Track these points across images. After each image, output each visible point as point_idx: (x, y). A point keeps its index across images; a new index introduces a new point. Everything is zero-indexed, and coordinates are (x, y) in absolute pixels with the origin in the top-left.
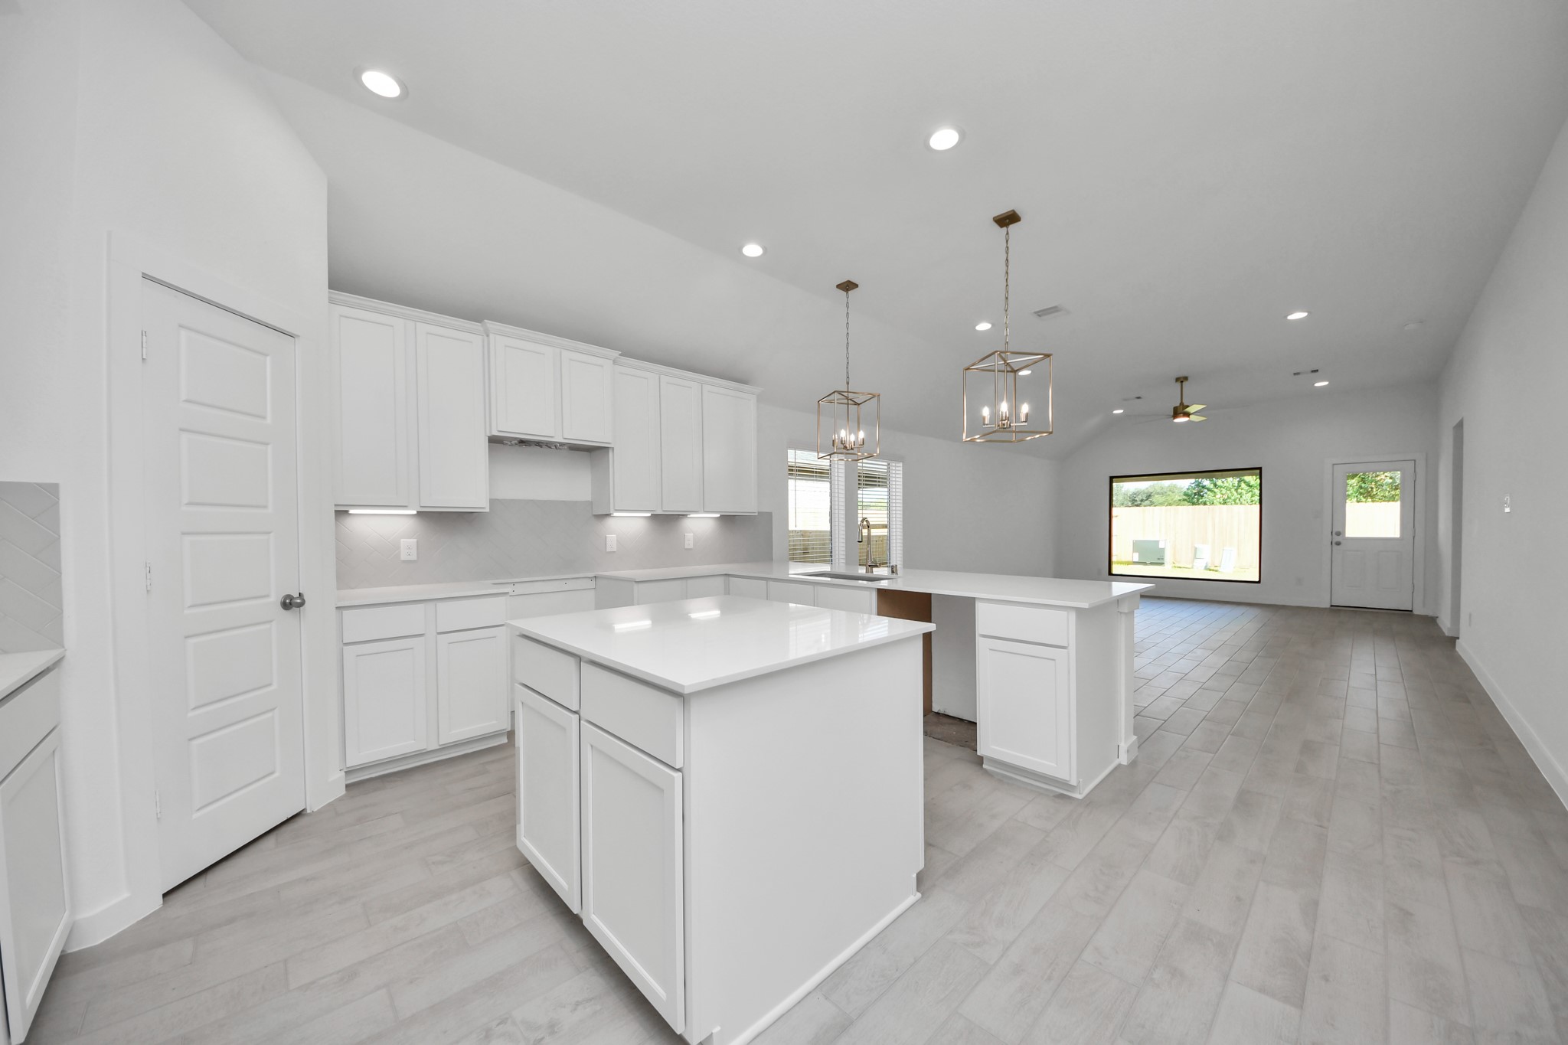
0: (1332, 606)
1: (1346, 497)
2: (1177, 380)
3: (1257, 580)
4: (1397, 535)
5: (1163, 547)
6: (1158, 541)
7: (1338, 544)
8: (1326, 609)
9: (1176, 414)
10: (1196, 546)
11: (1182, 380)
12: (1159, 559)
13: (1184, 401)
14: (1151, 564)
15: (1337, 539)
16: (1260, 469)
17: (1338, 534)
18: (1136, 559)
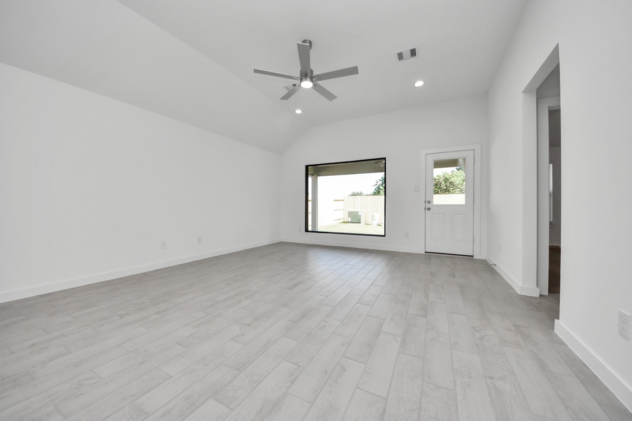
0: (426, 252)
5: (360, 214)
6: (359, 212)
7: (429, 209)
10: (373, 214)
12: (358, 220)
14: (356, 223)
15: (428, 206)
17: (429, 202)
18: (350, 221)
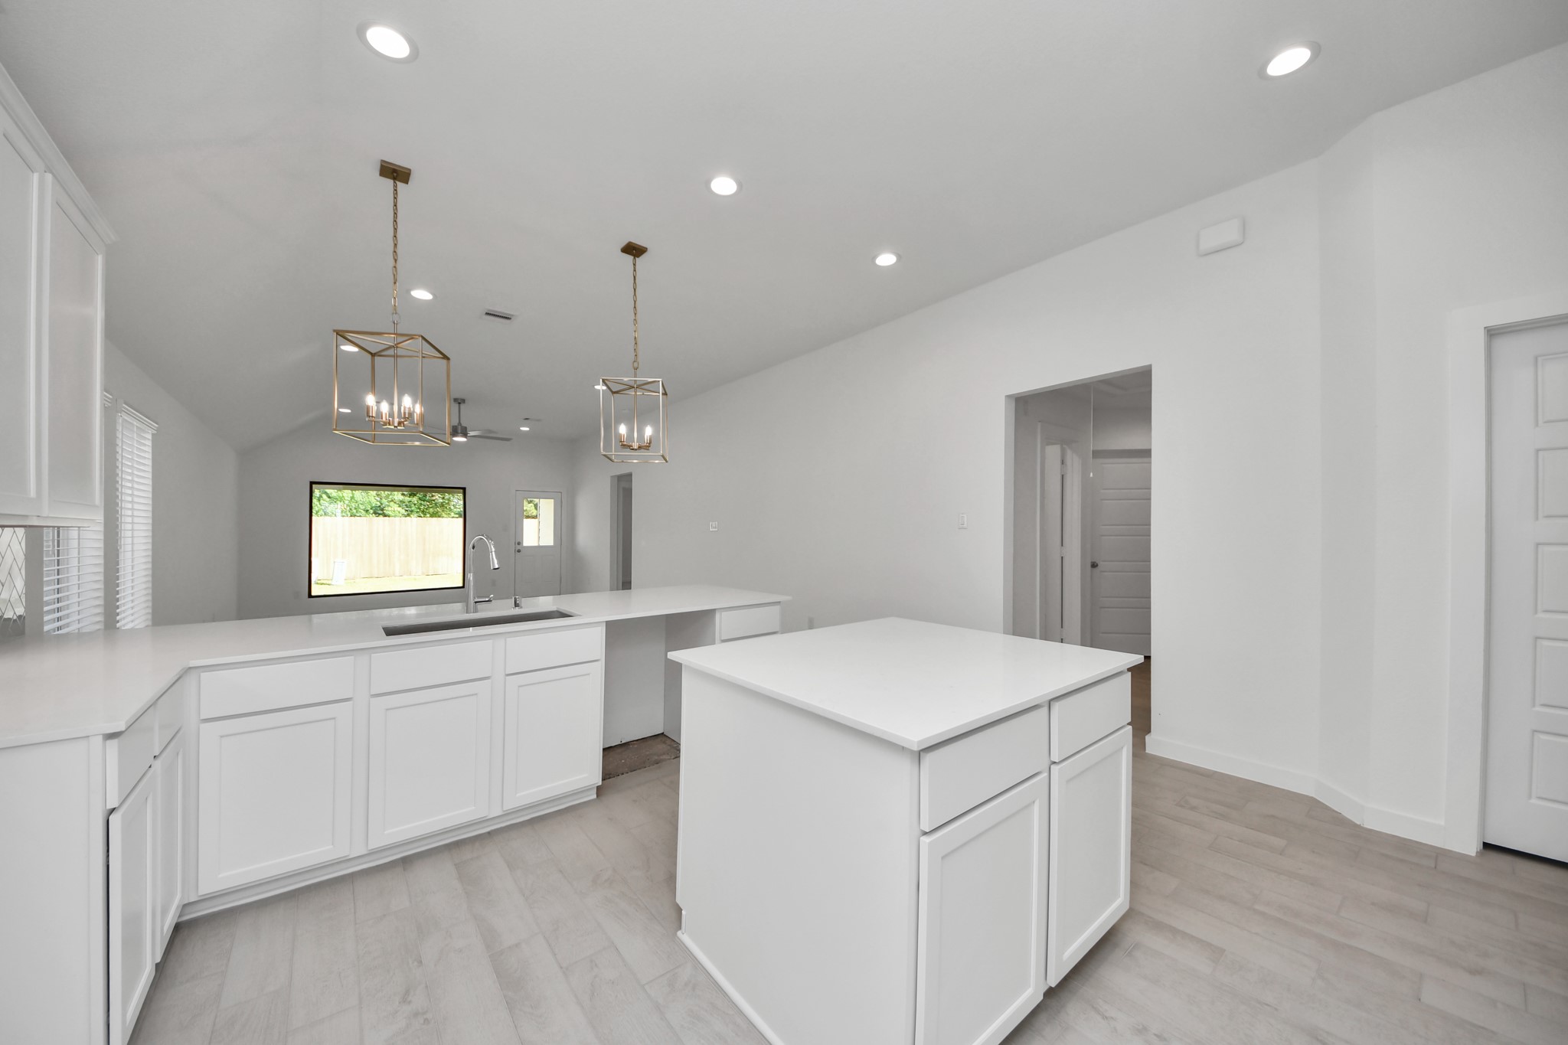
2: (458, 401)
3: (461, 585)
4: (551, 543)
7: (519, 551)
9: (455, 432)
13: (462, 422)
15: (518, 547)
16: (467, 488)
17: (519, 544)
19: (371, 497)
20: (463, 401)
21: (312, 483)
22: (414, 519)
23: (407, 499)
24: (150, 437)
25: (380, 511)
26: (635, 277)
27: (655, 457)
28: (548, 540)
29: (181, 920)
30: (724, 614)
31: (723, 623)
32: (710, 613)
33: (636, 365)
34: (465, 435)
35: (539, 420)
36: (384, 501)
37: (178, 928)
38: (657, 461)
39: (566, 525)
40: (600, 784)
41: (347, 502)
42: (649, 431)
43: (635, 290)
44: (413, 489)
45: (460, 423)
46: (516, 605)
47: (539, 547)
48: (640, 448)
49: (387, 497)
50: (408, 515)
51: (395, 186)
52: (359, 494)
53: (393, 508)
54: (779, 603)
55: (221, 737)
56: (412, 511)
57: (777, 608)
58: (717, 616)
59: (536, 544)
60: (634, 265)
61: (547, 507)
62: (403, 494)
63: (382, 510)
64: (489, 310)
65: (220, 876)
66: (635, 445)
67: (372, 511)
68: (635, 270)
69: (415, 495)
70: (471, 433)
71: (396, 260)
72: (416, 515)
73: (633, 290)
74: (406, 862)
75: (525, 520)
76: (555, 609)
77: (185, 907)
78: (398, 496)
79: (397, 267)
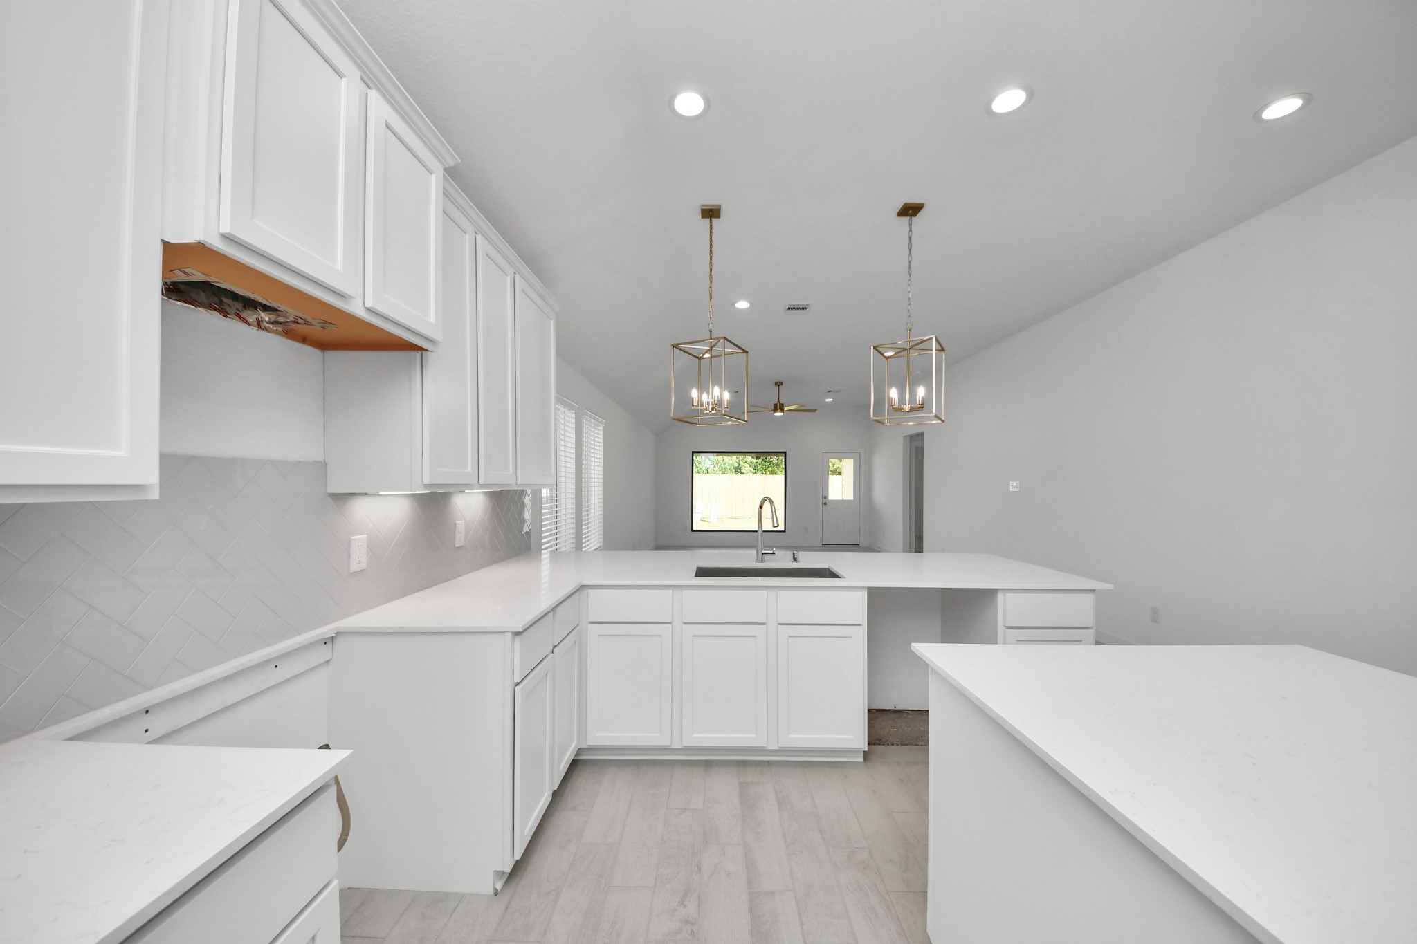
1: (828, 474)
2: (776, 383)
3: (783, 530)
4: (852, 499)
8: (818, 547)
9: (775, 410)
11: (779, 384)
13: (780, 400)
16: (785, 453)
19: (732, 460)
20: (781, 383)
21: (693, 452)
22: (759, 476)
23: (755, 460)
24: (602, 429)
25: (738, 471)
26: (910, 238)
27: (930, 418)
28: (849, 495)
29: (577, 758)
30: (1009, 595)
31: (1008, 609)
32: (992, 593)
33: (909, 326)
34: (782, 410)
35: (838, 391)
36: (741, 463)
37: (575, 763)
38: (934, 422)
39: (864, 481)
40: (866, 749)
41: (720, 464)
42: (921, 392)
43: (910, 250)
44: (757, 454)
45: (779, 402)
46: (795, 559)
47: (843, 501)
48: (912, 410)
49: (743, 459)
50: (756, 472)
51: (711, 223)
52: (726, 458)
53: (747, 468)
54: (1093, 591)
55: (599, 636)
56: (758, 470)
57: (1090, 597)
58: (1000, 596)
59: (841, 499)
60: (910, 225)
61: (848, 466)
62: (753, 457)
63: (740, 469)
64: (790, 305)
65: (599, 734)
66: (907, 408)
67: (734, 470)
68: (911, 230)
69: (760, 458)
70: (786, 409)
71: (711, 282)
72: (760, 472)
73: (908, 251)
74: (708, 764)
75: (830, 476)
76: (827, 567)
77: (580, 751)
78: (749, 459)
79: (713, 287)
